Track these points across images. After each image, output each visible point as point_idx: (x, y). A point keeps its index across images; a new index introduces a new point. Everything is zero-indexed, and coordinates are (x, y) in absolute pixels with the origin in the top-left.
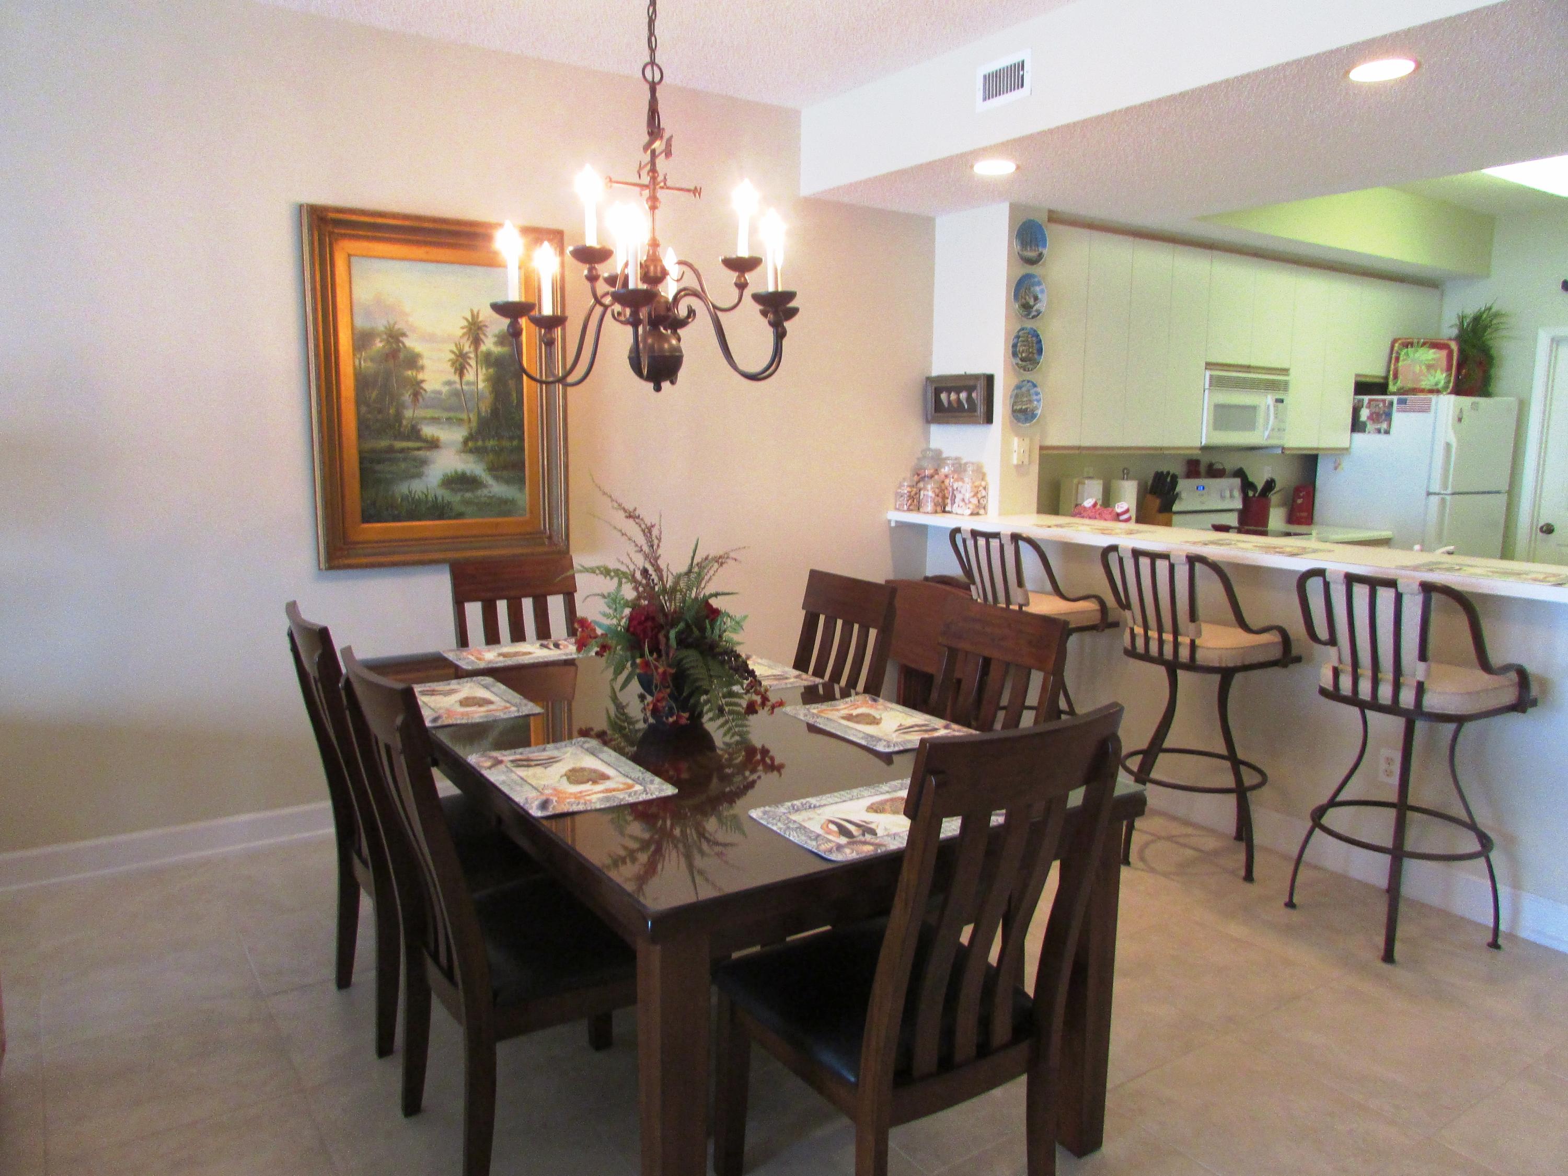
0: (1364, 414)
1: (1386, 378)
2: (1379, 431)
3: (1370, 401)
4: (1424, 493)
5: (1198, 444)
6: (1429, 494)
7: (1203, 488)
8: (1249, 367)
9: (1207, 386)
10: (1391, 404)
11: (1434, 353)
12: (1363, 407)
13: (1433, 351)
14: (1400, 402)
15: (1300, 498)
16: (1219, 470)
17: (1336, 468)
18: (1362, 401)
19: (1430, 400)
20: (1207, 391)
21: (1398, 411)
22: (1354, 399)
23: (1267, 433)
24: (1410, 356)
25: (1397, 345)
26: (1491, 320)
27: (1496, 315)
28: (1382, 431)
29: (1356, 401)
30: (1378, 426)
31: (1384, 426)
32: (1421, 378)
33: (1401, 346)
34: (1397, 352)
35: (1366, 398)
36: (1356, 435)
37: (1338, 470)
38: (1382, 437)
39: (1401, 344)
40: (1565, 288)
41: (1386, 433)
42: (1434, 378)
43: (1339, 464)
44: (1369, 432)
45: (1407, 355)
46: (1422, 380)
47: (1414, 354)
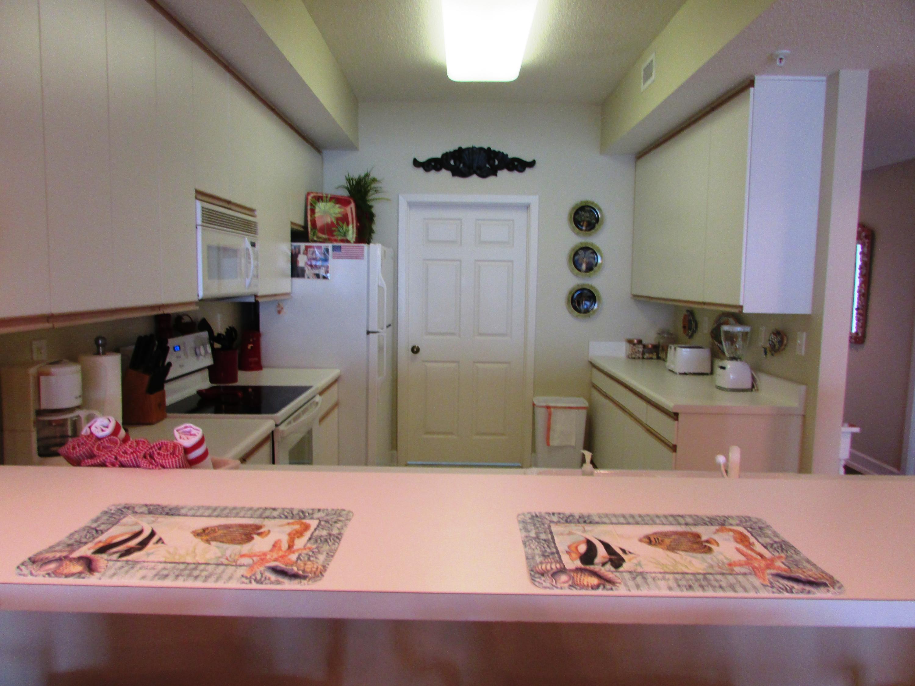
0: (302, 261)
1: (305, 227)
2: (318, 276)
3: (307, 248)
4: (365, 333)
5: (195, 299)
6: (368, 333)
7: (180, 348)
8: (229, 202)
9: (199, 222)
10: (327, 250)
11: (340, 208)
12: (299, 253)
13: (338, 206)
14: (335, 248)
15: (250, 343)
16: (187, 324)
17: (279, 312)
18: (299, 247)
19: (362, 248)
20: (200, 228)
21: (334, 257)
22: (291, 245)
23: (248, 281)
24: (322, 208)
25: (310, 198)
26: (371, 183)
27: (374, 180)
28: (321, 276)
29: (293, 247)
30: (317, 272)
31: (322, 272)
32: (333, 229)
33: (314, 199)
34: (311, 205)
35: (303, 245)
36: (297, 280)
37: (282, 313)
38: (321, 281)
39: (313, 197)
40: (416, 163)
41: (325, 278)
42: (343, 229)
43: (282, 308)
44: (308, 278)
45: (320, 208)
46: (335, 231)
47: (325, 208)
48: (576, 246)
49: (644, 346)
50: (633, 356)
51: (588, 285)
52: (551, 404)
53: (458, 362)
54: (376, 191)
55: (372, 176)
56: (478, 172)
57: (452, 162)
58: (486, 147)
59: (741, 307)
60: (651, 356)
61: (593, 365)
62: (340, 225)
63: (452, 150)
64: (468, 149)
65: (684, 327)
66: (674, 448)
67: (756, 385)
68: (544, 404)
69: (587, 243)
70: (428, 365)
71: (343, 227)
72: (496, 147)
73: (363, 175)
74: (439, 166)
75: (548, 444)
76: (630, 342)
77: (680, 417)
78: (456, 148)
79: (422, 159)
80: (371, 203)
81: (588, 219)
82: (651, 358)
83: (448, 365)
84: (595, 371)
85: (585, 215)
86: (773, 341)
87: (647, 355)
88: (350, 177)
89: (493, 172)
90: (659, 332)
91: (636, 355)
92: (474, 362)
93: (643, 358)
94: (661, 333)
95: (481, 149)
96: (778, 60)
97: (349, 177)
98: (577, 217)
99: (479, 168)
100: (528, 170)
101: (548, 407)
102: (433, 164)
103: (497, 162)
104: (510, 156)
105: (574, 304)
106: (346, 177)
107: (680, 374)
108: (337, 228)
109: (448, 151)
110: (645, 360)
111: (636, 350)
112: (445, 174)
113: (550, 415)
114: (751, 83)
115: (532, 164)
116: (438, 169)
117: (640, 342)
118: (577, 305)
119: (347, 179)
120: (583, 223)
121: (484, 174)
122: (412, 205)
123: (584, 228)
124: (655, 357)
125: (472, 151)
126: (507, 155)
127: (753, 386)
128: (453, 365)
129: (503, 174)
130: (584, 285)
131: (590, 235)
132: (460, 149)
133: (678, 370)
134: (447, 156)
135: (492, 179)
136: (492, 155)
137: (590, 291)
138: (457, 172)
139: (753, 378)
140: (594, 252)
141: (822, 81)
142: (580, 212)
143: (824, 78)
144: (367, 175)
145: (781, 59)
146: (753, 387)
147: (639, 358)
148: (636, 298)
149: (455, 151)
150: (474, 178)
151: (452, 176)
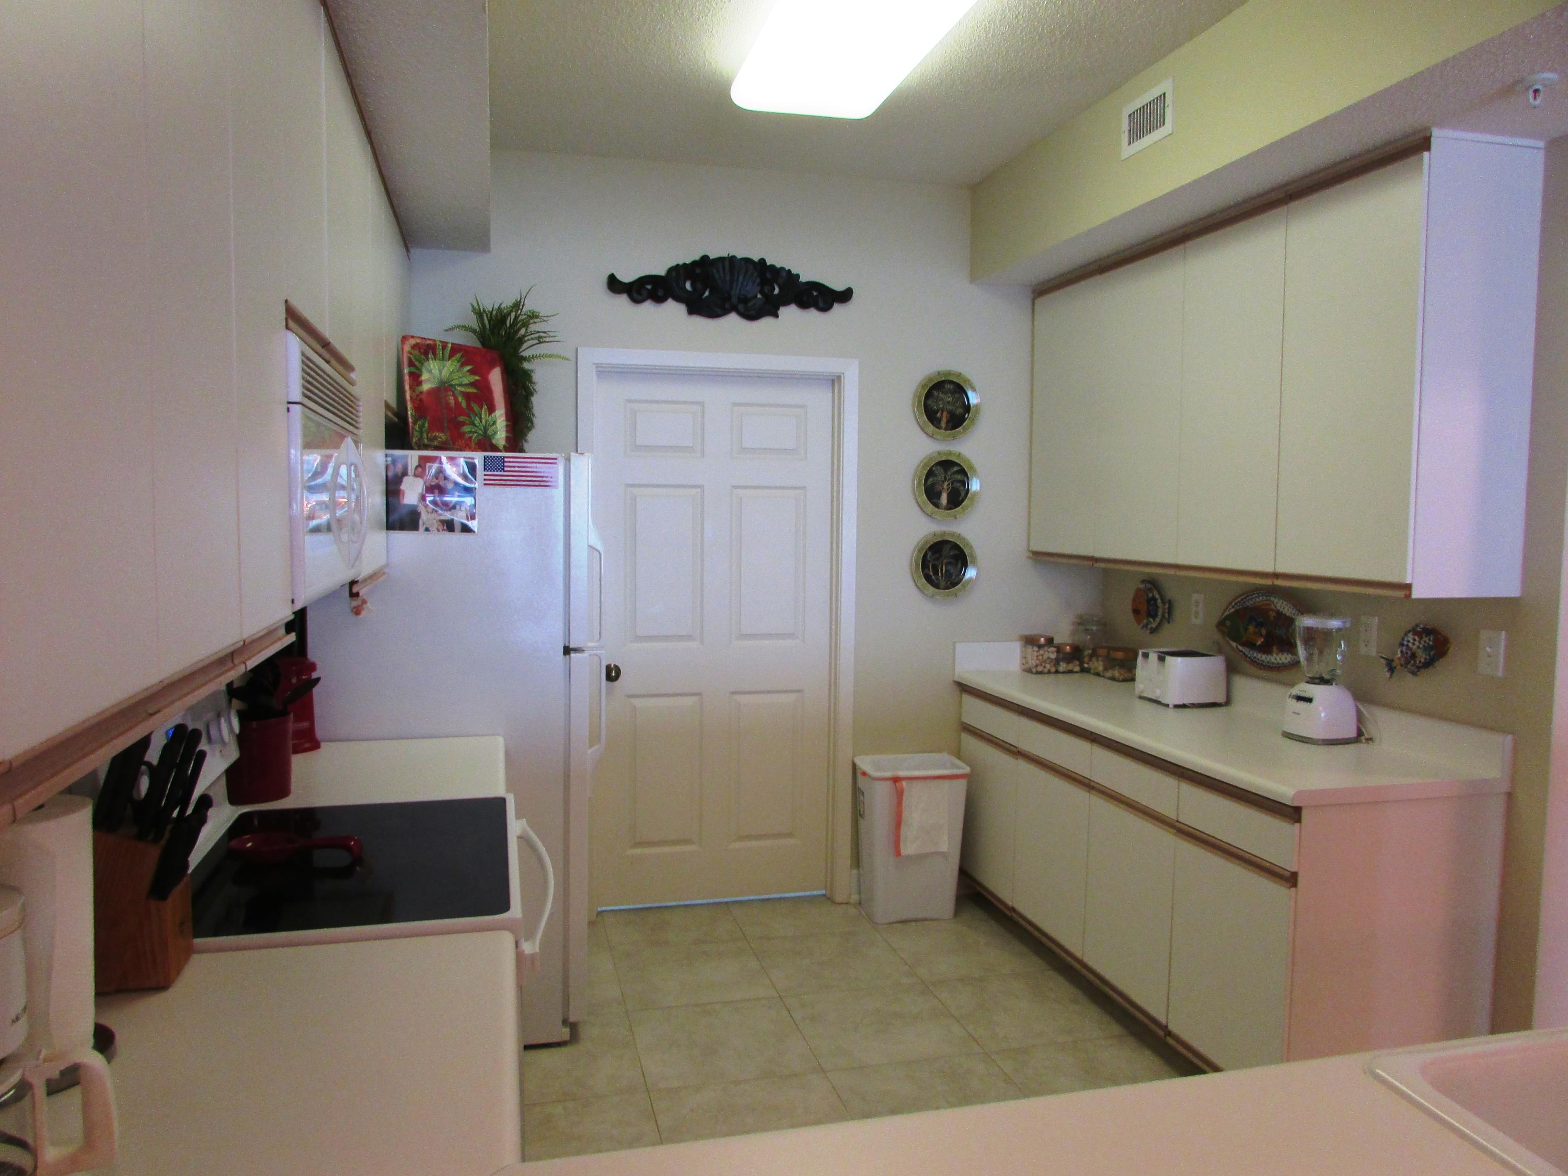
0: (412, 491)
3: (424, 461)
4: (561, 652)
6: (567, 651)
8: (326, 345)
10: (472, 467)
12: (405, 472)
13: (467, 368)
14: (490, 463)
18: (405, 459)
19: (553, 462)
21: (488, 484)
22: (386, 456)
24: (436, 372)
25: (407, 348)
26: (526, 325)
27: (533, 316)
28: (458, 527)
29: (389, 459)
30: (447, 515)
31: (459, 517)
32: (462, 419)
33: (416, 352)
34: (411, 364)
35: (412, 457)
36: (402, 538)
37: (363, 613)
38: (457, 538)
39: (414, 347)
40: (614, 284)
41: (466, 529)
42: (481, 421)
43: (364, 602)
44: (427, 530)
45: (430, 371)
46: (463, 424)
47: (440, 372)
48: (931, 459)
49: (1059, 649)
50: (1040, 669)
51: (953, 534)
52: (902, 774)
53: (699, 694)
54: (540, 340)
55: (529, 306)
56: (741, 307)
57: (688, 286)
58: (756, 258)
59: (1408, 587)
60: (1070, 667)
61: (964, 688)
62: (474, 411)
63: (688, 261)
64: (720, 260)
65: (1136, 612)
66: (1292, 879)
67: (1366, 731)
68: (889, 774)
69: (950, 453)
70: (637, 702)
71: (481, 416)
72: (774, 259)
73: (508, 302)
74: (660, 293)
75: (898, 853)
76: (1030, 641)
77: (1305, 814)
78: (697, 257)
79: (627, 276)
80: (526, 366)
81: (949, 407)
82: (1071, 672)
83: (680, 701)
84: (967, 699)
85: (946, 399)
86: (1410, 645)
87: (1063, 666)
88: (481, 305)
89: (769, 309)
90: (1079, 621)
91: (1045, 667)
92: (733, 693)
93: (1057, 672)
94: (1082, 622)
95: (747, 261)
96: (1531, 94)
97: (480, 309)
98: (929, 402)
99: (744, 300)
100: (837, 308)
101: (896, 780)
102: (649, 287)
103: (777, 291)
104: (803, 279)
105: (926, 571)
106: (473, 306)
107: (1177, 706)
108: (469, 416)
109: (681, 263)
110: (1060, 676)
111: (1046, 656)
112: (673, 310)
113: (900, 794)
114: (1424, 144)
115: (845, 296)
116: (659, 299)
117: (1050, 641)
118: (932, 574)
119: (474, 310)
120: (942, 414)
121: (751, 315)
122: (605, 372)
123: (943, 424)
124: (1077, 669)
125: (731, 262)
126: (798, 276)
127: (1360, 733)
128: (690, 701)
129: (789, 313)
130: (944, 533)
131: (954, 438)
132: (705, 258)
133: (1173, 698)
134: (679, 272)
135: (766, 322)
136: (768, 275)
137: (956, 546)
138: (697, 307)
139: (1360, 718)
140: (963, 472)
141: (1538, 148)
142: (935, 393)
143: (1541, 144)
144: (517, 306)
145: (1536, 91)
146: (1360, 737)
147: (1049, 672)
148: (1038, 557)
149: (694, 263)
150: (732, 320)
151: (687, 314)
